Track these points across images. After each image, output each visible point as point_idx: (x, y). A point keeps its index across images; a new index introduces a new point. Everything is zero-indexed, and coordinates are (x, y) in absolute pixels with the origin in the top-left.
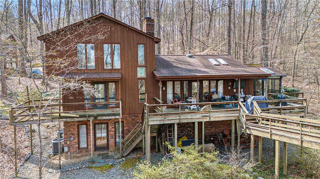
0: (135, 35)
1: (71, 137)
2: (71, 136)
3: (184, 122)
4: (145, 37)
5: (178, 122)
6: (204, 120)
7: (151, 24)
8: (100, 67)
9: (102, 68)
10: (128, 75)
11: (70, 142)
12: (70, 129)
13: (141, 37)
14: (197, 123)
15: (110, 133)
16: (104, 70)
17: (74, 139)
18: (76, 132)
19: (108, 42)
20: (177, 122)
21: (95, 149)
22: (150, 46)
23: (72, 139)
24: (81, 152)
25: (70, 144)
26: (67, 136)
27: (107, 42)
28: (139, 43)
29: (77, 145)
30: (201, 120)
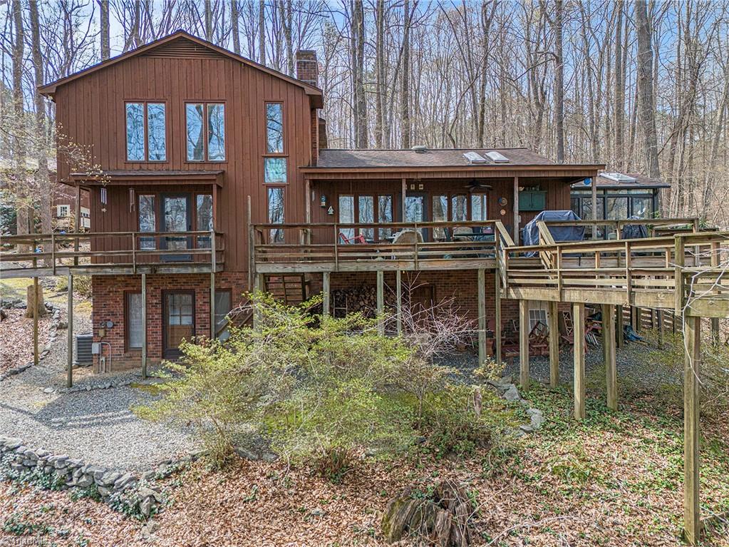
0: (260, 82)
1: (109, 320)
2: (108, 318)
3: (346, 270)
4: (283, 86)
5: (331, 270)
6: (401, 267)
7: (308, 63)
8: (177, 157)
9: (182, 160)
10: (243, 175)
11: (106, 331)
12: (108, 302)
13: (274, 84)
14: (382, 273)
15: (198, 316)
16: (186, 165)
17: (114, 325)
18: (120, 309)
19: (197, 98)
20: (328, 270)
21: (163, 353)
22: (297, 105)
23: (110, 325)
24: (131, 357)
25: (105, 336)
26: (98, 318)
27: (193, 98)
28: (270, 99)
29: (123, 341)
30: (394, 269)
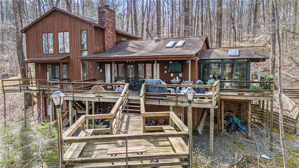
0: (79, 23)
4: (86, 24)
6: (94, 100)
9: (58, 53)
11: (40, 109)
13: (83, 23)
14: (87, 102)
19: (61, 30)
22: (90, 31)
24: (46, 118)
26: (38, 105)
28: (82, 29)
30: (91, 100)
